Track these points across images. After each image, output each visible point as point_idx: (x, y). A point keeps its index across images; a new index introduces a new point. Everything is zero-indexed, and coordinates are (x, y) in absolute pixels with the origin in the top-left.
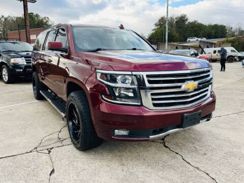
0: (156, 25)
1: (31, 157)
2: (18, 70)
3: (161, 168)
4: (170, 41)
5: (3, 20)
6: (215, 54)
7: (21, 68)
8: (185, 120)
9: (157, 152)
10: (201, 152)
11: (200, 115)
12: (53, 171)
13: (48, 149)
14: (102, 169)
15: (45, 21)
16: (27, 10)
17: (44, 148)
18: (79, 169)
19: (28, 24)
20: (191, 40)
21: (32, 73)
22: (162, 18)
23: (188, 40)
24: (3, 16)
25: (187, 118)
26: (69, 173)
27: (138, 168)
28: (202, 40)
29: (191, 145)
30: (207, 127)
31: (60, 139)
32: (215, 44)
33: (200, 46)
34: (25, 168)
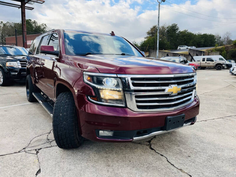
0: (148, 33)
1: (19, 157)
2: (13, 73)
3: (146, 169)
4: (161, 48)
5: (2, 25)
6: (204, 62)
7: (16, 72)
8: (168, 123)
9: (143, 153)
10: (185, 154)
11: (183, 118)
12: (39, 171)
13: (36, 150)
14: (88, 170)
15: (42, 27)
16: (25, 16)
17: (33, 148)
18: (65, 169)
19: (26, 30)
20: (181, 48)
21: (26, 76)
22: (154, 27)
23: (179, 48)
24: (2, 22)
25: (170, 121)
26: (55, 174)
27: (124, 169)
28: (192, 48)
29: (176, 147)
30: (192, 130)
31: (49, 140)
32: (204, 52)
33: (190, 54)
34: (13, 168)
